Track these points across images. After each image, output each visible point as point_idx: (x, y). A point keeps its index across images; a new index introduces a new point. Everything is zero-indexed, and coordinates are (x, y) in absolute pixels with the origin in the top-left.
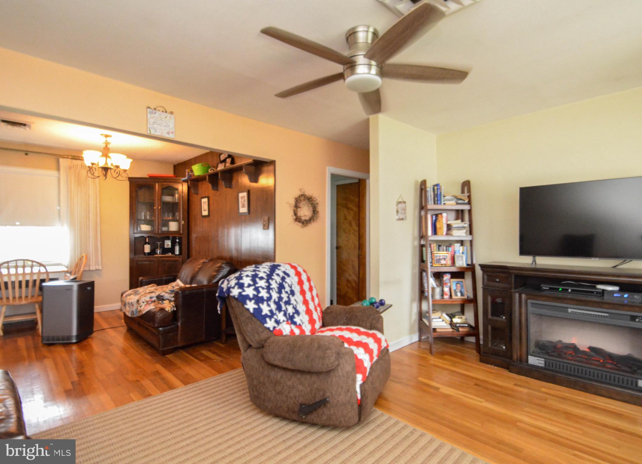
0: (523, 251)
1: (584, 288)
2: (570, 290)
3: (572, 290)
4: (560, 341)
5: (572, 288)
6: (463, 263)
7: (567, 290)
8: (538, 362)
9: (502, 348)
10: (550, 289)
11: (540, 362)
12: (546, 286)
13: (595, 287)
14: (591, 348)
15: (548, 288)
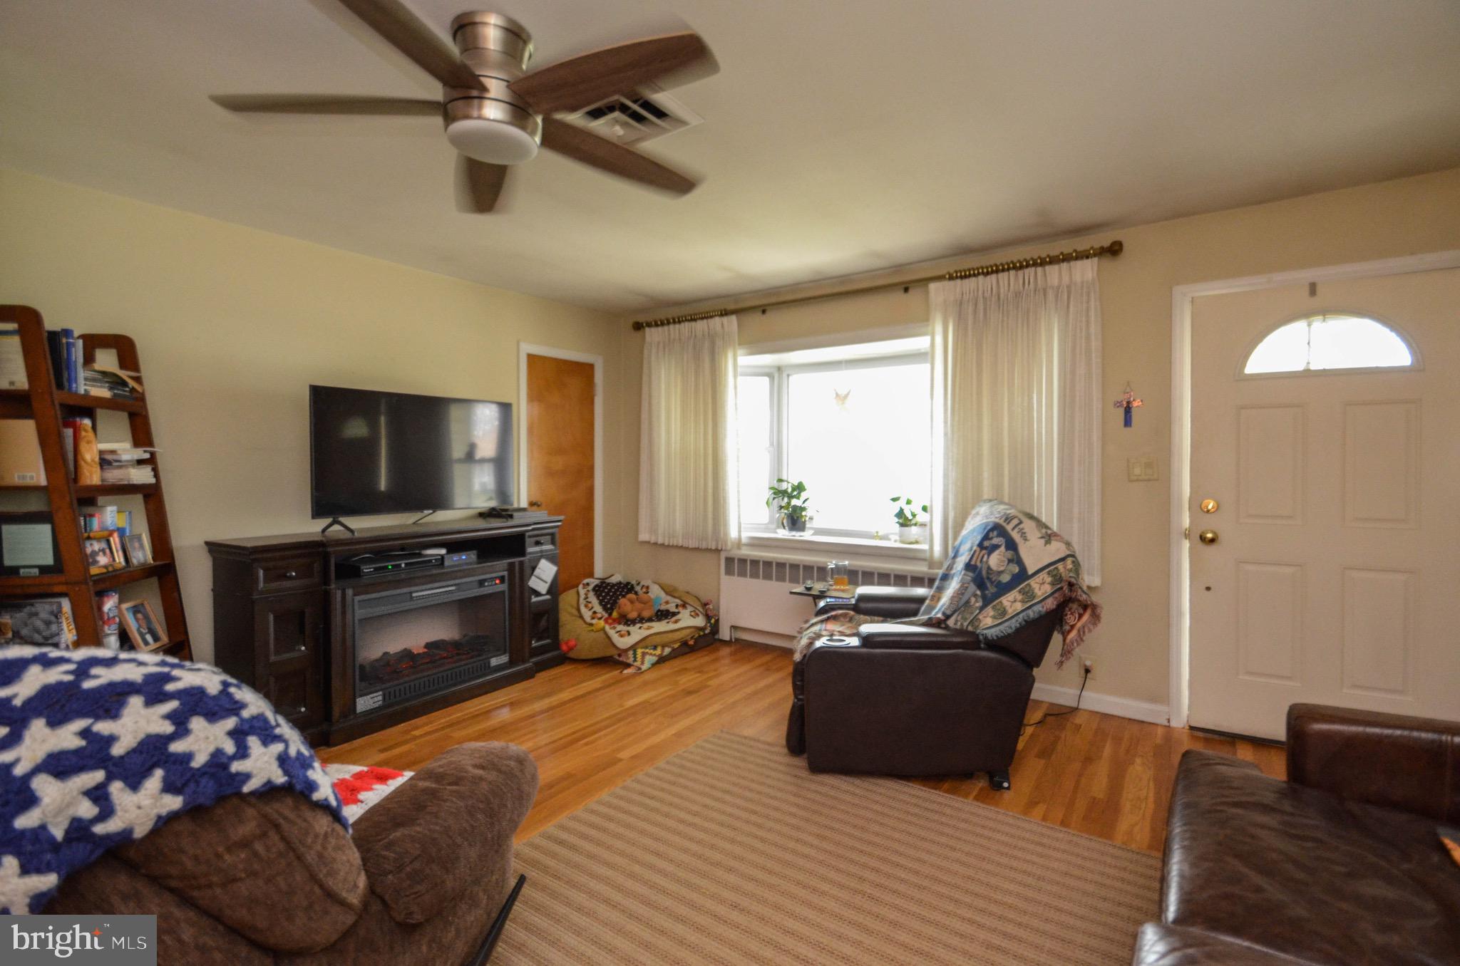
0: (318, 512)
1: (396, 561)
2: (403, 565)
3: (406, 564)
4: (386, 654)
5: (406, 562)
6: (145, 556)
7: (400, 565)
8: (371, 701)
9: (300, 712)
10: (376, 569)
11: (376, 699)
12: (368, 567)
13: (420, 555)
14: (428, 646)
15: (372, 570)
